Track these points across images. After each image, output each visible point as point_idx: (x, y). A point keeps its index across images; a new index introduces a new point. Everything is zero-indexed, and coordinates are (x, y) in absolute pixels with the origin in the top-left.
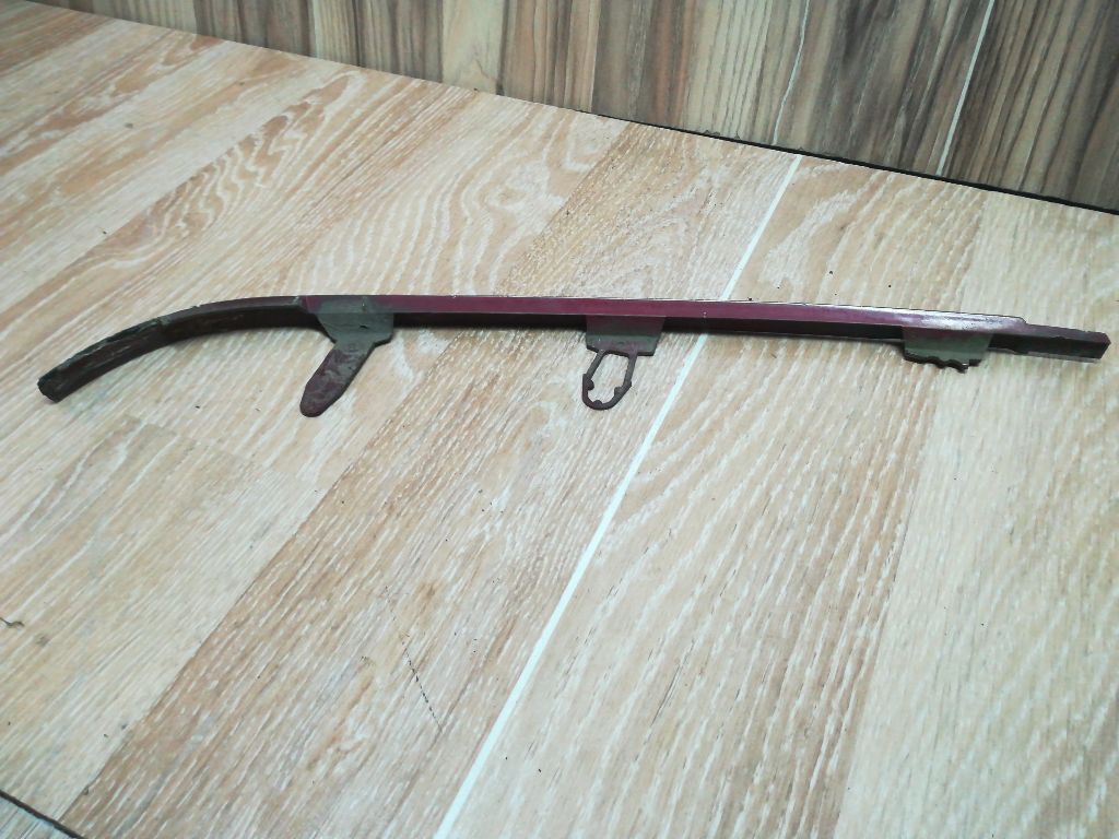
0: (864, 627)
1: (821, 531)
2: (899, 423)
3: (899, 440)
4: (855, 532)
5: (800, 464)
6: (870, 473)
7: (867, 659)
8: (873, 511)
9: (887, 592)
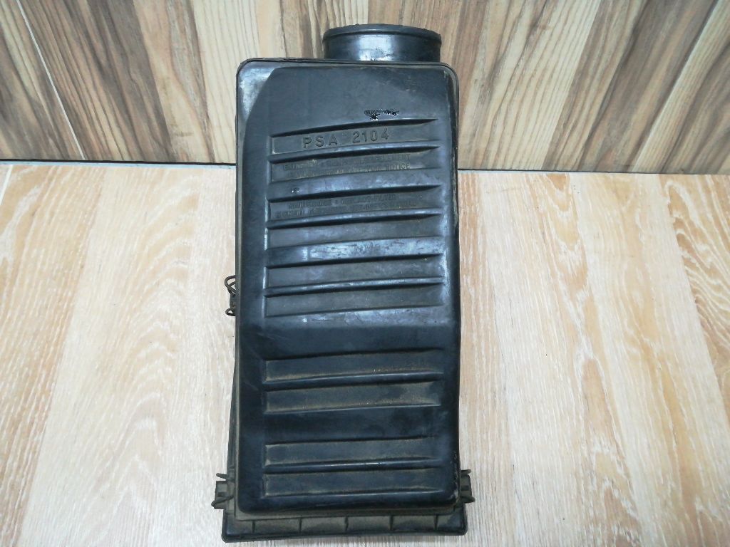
0: (37, 436)
1: (20, 399)
2: (55, 330)
3: (55, 339)
4: (34, 394)
5: (12, 367)
6: (42, 361)
7: (37, 450)
8: (42, 381)
9: (46, 417)
